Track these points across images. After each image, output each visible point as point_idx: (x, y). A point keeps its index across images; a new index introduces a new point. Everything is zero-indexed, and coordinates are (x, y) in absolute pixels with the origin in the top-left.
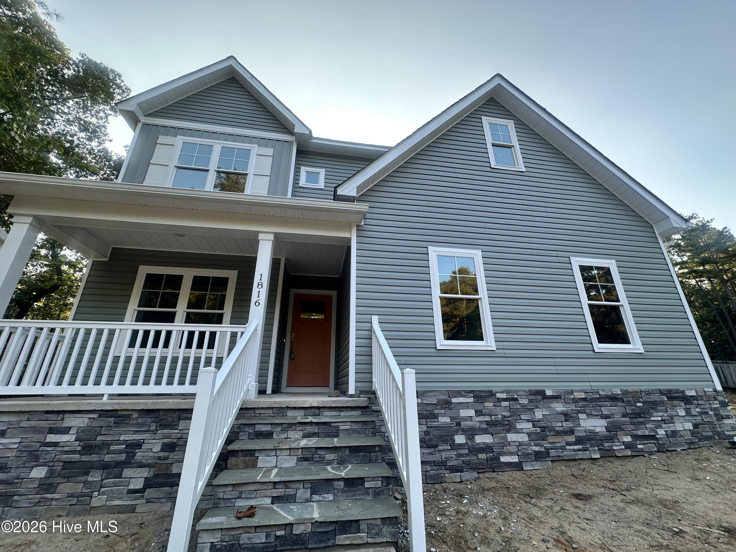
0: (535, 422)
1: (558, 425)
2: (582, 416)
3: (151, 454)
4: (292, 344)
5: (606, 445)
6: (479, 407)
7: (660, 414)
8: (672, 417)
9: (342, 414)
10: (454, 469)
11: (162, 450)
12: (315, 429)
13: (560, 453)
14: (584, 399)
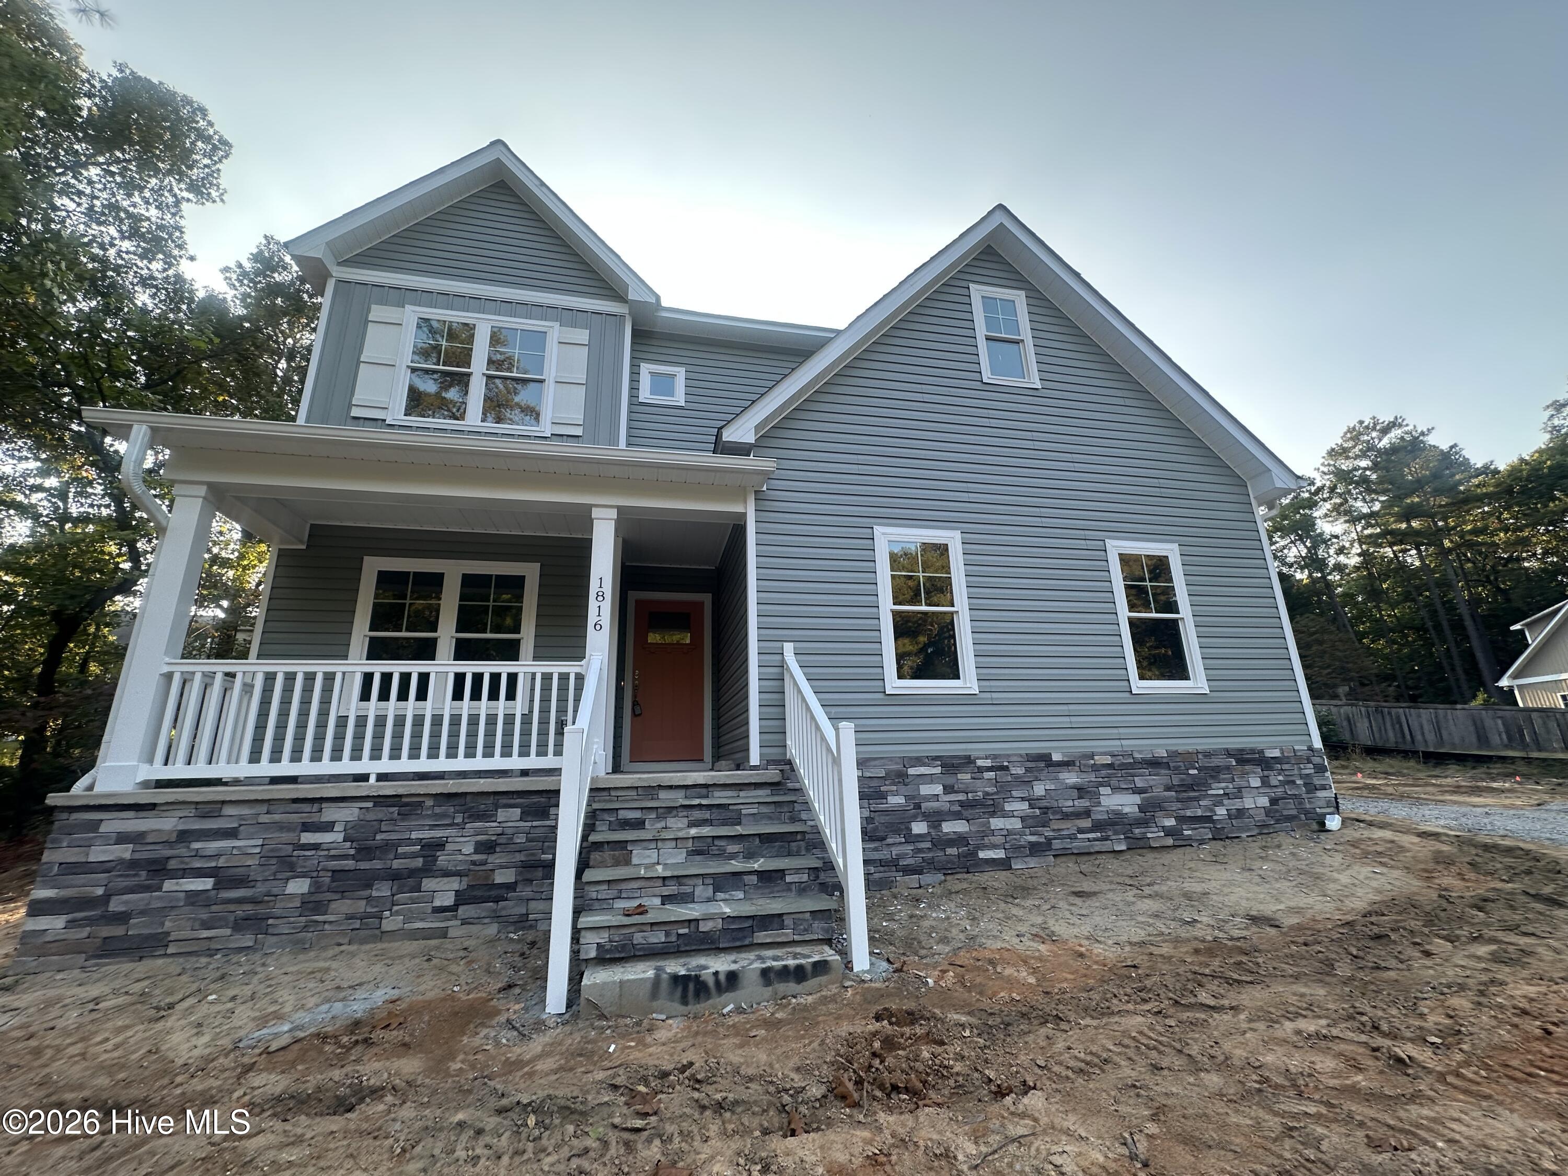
0: (1032, 801)
1: (1067, 804)
2: (1102, 790)
3: (460, 857)
4: (635, 688)
5: (1137, 831)
6: (950, 780)
7: (1223, 785)
8: (1240, 789)
9: (742, 794)
10: (909, 871)
11: (476, 852)
12: (707, 815)
13: (1067, 843)
14: (1110, 766)
